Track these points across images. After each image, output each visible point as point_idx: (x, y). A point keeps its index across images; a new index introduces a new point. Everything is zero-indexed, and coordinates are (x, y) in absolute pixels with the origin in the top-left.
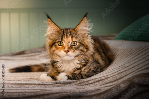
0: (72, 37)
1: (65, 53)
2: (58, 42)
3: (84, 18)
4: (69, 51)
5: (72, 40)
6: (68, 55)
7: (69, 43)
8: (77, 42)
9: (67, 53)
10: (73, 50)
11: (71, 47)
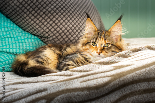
0: (105, 40)
1: (97, 54)
2: (92, 42)
3: (118, 21)
4: (101, 53)
5: (105, 42)
6: (100, 57)
7: (102, 45)
8: (109, 44)
9: (99, 55)
10: (105, 52)
11: (104, 48)
